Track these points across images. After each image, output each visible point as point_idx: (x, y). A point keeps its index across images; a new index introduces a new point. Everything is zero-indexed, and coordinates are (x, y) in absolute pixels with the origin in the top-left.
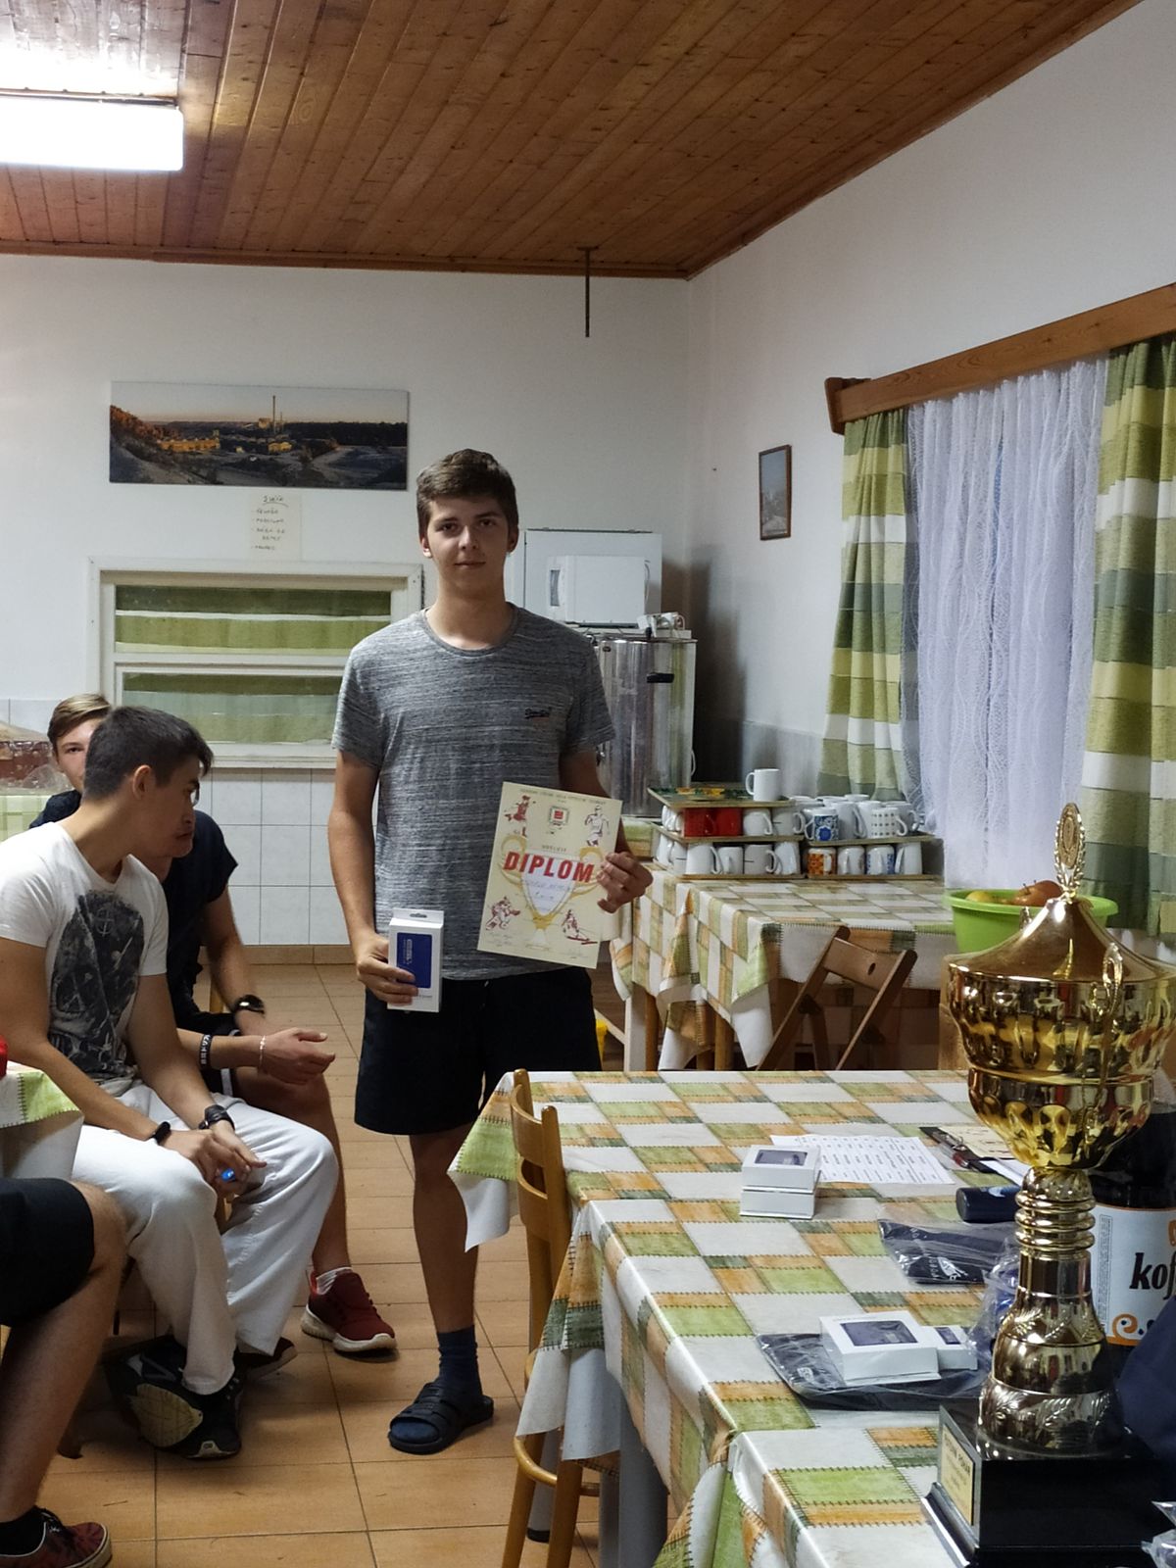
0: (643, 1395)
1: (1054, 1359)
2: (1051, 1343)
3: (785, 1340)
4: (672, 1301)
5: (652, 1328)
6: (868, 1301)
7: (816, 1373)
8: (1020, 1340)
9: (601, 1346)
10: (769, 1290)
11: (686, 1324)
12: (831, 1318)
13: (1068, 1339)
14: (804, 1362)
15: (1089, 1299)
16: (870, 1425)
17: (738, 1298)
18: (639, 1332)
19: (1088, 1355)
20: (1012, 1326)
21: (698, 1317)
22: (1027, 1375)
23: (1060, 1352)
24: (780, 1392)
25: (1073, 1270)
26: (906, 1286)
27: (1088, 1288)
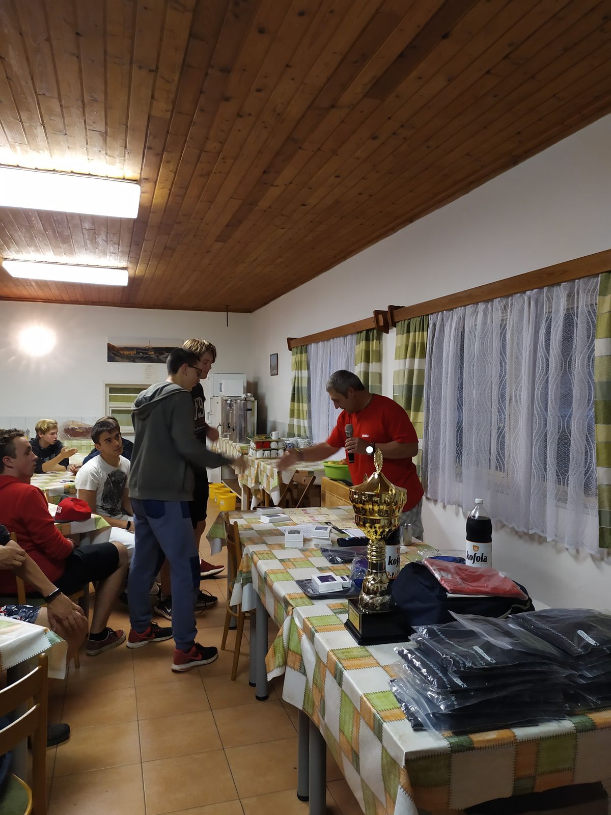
0: (265, 595)
1: (377, 587)
2: (377, 583)
3: (302, 581)
4: (273, 572)
5: (268, 579)
6: (320, 569)
7: (312, 590)
8: (369, 583)
9: (251, 582)
10: (296, 568)
11: (277, 578)
12: (315, 576)
13: (381, 582)
14: (309, 587)
15: (385, 572)
16: (327, 603)
17: (288, 570)
18: (264, 580)
19: (386, 585)
20: (367, 579)
21: (280, 576)
22: (371, 591)
23: (379, 585)
24: (304, 595)
25: (381, 564)
26: (329, 565)
27: (385, 569)
